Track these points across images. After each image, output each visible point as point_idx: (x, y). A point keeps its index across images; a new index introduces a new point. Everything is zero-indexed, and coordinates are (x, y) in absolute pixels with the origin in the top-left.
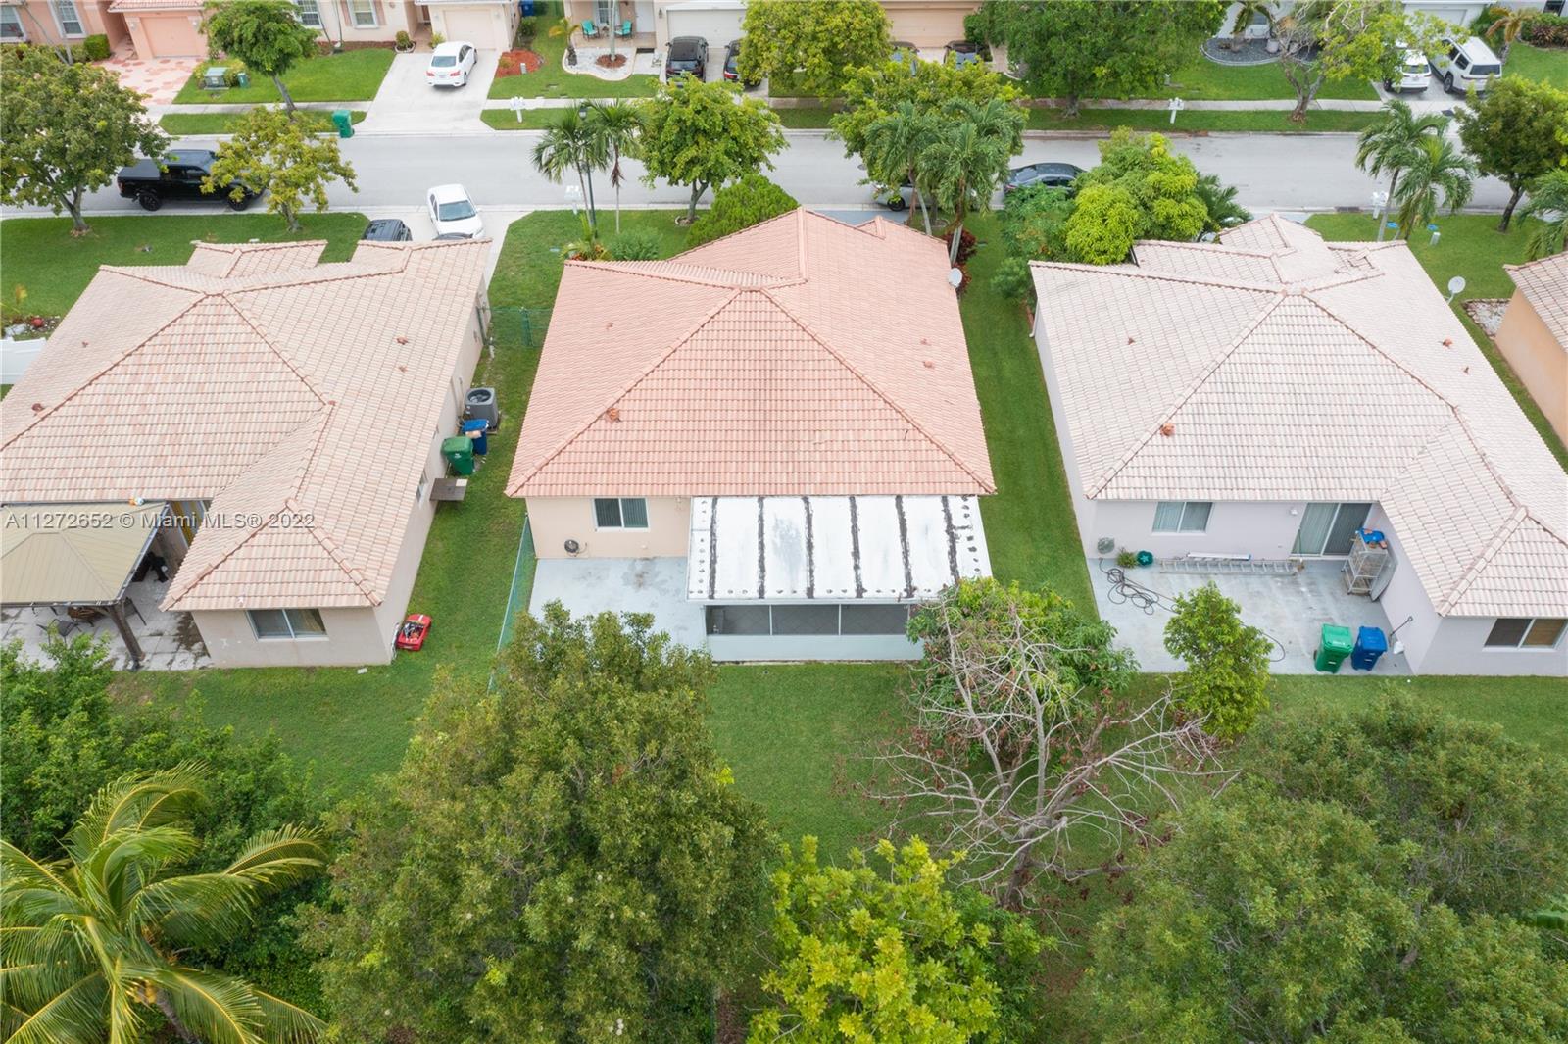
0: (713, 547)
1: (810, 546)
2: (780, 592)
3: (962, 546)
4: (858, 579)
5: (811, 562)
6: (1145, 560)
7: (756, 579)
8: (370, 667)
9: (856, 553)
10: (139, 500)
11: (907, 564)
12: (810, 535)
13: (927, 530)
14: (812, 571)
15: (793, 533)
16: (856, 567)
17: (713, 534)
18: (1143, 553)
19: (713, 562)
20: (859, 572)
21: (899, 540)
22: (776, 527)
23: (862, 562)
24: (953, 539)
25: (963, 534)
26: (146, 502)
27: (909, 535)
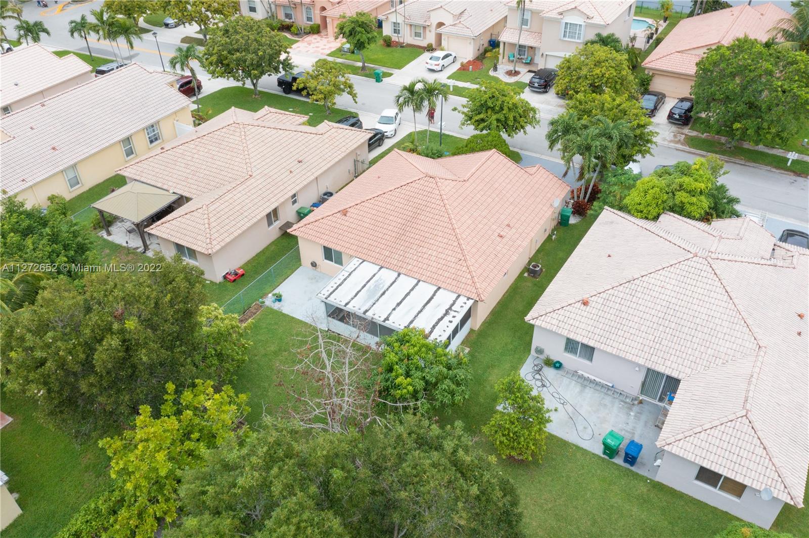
0: (345, 280)
1: (384, 293)
2: (354, 307)
3: (447, 319)
4: (390, 315)
5: (378, 300)
6: (558, 366)
7: (350, 298)
8: (211, 282)
9: (398, 304)
10: (171, 191)
11: (416, 317)
12: (387, 289)
13: (438, 306)
14: (374, 304)
15: (381, 286)
16: (394, 309)
17: (350, 275)
18: (558, 362)
19: (340, 285)
20: (394, 312)
21: (423, 305)
22: (377, 281)
23: (398, 309)
24: (447, 313)
25: (452, 313)
26: (174, 193)
27: (429, 305)
